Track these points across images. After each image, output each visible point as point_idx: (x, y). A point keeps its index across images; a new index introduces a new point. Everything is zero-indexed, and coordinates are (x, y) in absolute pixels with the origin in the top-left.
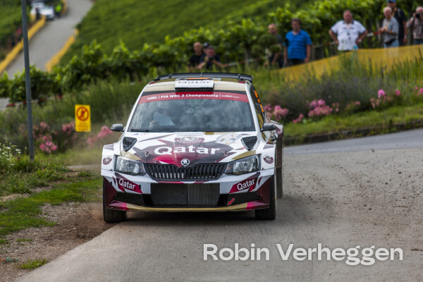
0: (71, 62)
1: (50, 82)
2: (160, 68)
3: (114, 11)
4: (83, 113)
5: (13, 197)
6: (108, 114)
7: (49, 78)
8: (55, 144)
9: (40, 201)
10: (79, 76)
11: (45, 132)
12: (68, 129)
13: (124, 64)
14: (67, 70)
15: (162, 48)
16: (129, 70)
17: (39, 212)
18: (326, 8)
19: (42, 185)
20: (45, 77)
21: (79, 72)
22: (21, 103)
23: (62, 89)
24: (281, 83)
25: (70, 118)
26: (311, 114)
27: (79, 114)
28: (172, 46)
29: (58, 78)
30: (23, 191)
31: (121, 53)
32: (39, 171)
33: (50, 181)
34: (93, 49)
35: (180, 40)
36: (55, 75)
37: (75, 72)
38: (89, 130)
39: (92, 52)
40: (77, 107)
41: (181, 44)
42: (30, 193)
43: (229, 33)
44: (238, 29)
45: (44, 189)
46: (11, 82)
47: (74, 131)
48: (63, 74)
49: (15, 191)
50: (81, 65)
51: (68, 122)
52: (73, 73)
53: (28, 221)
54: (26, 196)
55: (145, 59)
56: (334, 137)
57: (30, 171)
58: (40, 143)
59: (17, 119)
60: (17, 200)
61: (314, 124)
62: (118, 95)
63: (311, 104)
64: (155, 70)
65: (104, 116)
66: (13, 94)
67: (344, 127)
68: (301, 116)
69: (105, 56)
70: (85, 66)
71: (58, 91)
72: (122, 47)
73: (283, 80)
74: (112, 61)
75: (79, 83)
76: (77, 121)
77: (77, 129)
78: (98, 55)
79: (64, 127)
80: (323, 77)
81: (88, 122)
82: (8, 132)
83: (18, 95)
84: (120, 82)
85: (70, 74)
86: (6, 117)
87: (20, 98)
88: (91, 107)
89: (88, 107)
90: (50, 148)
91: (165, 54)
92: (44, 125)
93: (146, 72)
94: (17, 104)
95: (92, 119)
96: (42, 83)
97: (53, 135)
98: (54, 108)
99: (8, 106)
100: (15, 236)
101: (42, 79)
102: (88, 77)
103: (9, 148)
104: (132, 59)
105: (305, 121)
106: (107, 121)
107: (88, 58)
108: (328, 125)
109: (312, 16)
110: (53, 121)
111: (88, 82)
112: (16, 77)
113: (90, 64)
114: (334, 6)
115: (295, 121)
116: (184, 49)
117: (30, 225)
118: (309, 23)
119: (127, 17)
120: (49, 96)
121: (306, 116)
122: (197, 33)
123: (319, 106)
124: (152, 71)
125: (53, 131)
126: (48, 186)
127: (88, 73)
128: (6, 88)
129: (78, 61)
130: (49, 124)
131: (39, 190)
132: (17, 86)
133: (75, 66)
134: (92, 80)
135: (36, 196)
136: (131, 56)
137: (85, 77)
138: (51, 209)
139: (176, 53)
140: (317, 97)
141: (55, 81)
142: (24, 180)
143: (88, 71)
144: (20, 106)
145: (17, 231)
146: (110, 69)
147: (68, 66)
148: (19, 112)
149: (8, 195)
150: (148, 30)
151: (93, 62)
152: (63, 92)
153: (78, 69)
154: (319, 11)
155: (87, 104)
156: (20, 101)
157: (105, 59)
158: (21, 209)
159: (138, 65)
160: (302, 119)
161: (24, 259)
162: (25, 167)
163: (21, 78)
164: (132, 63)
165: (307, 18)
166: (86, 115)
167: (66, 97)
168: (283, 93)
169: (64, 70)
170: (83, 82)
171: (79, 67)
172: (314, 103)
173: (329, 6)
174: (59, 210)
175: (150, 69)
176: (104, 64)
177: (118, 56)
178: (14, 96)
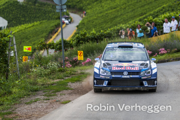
0: (76, 36)
1: (69, 43)
2: (107, 38)
3: (89, 21)
4: (81, 53)
5: (58, 80)
6: (89, 54)
7: (68, 42)
8: (71, 64)
9: (67, 81)
10: (79, 41)
11: (67, 60)
12: (75, 59)
13: (94, 37)
14: (75, 39)
15: (108, 31)
16: (96, 39)
17: (67, 85)
18: (165, 17)
19: (68, 76)
20: (67, 42)
21: (79, 40)
22: (59, 51)
23: (73, 46)
24: (149, 43)
25: (76, 56)
26: (160, 53)
27: (79, 54)
28: (111, 30)
29: (71, 42)
30: (61, 78)
31: (93, 34)
32: (67, 72)
33: (70, 75)
34: (83, 32)
35: (114, 29)
36: (71, 41)
37: (77, 40)
38: (83, 59)
39: (83, 33)
40: (78, 51)
41: (114, 30)
42: (64, 79)
43: (131, 26)
44: (134, 25)
45: (69, 77)
46: (55, 44)
47: (77, 60)
48: (73, 41)
49: (58, 78)
50: (80, 38)
51: (76, 57)
52: (76, 40)
53: (64, 88)
54: (62, 80)
55: (102, 35)
56: (168, 61)
57: (63, 72)
58: (66, 64)
59: (58, 56)
60: (60, 81)
61: (161, 57)
62: (92, 48)
63: (160, 50)
64: (106, 39)
65: (88, 55)
66: (56, 48)
67: (172, 57)
68: (156, 54)
69: (88, 34)
70: (81, 38)
71: (72, 46)
72: (94, 31)
73: (150, 42)
74: (90, 36)
75: (79, 44)
76: (79, 57)
77: (79, 59)
78: (85, 34)
79: (74, 59)
80: (164, 41)
81: (82, 57)
82: (54, 61)
83: (58, 48)
84: (93, 43)
85: (76, 41)
86: (54, 56)
87: (58, 49)
88: (83, 51)
89: (82, 52)
90: (69, 66)
91: (109, 33)
92: (67, 58)
93: (102, 40)
94: (58, 51)
95: (84, 56)
96: (66, 44)
97: (70, 61)
98: (70, 52)
99: (54, 52)
100: (59, 93)
101: (66, 42)
102: (82, 42)
103: (56, 64)
104: (97, 35)
105: (158, 56)
106: (89, 56)
107: (82, 35)
108: (166, 57)
109: (159, 20)
110: (70, 57)
111: (82, 43)
112: (57, 42)
113: (82, 37)
114: (167, 16)
115: (154, 56)
116: (115, 32)
117: (64, 89)
118: (159, 22)
119: (94, 23)
120: (68, 49)
121: (158, 54)
122: (120, 26)
123: (163, 50)
124: (105, 39)
125: (70, 60)
126: (70, 77)
127: (82, 41)
128: (54, 46)
129: (78, 36)
130: (69, 58)
131: (67, 78)
132: (57, 45)
133: (77, 38)
134: (83, 42)
135: (66, 80)
136: (97, 34)
137: (81, 42)
138: (71, 84)
139: (112, 33)
140: (162, 47)
141: (70, 43)
142: (61, 75)
143: (82, 39)
144: (58, 52)
145: (60, 91)
146: (89, 39)
147: (75, 38)
148: (58, 54)
149: (56, 80)
150: (101, 27)
151: (83, 36)
152: (74, 47)
153: (78, 39)
154: (162, 18)
155: (82, 50)
156: (58, 50)
157: (88, 35)
158: (61, 84)
159: (99, 37)
160: (157, 55)
161: (62, 100)
162: (62, 70)
163: (59, 42)
164: (97, 37)
165: (158, 21)
166: (82, 54)
167: (74, 49)
168: (150, 46)
169: (73, 39)
170: (80, 43)
171: (79, 38)
172: (161, 49)
173: (166, 16)
174: (74, 84)
175: (104, 39)
176: (87, 37)
177: (92, 34)
178: (56, 49)
